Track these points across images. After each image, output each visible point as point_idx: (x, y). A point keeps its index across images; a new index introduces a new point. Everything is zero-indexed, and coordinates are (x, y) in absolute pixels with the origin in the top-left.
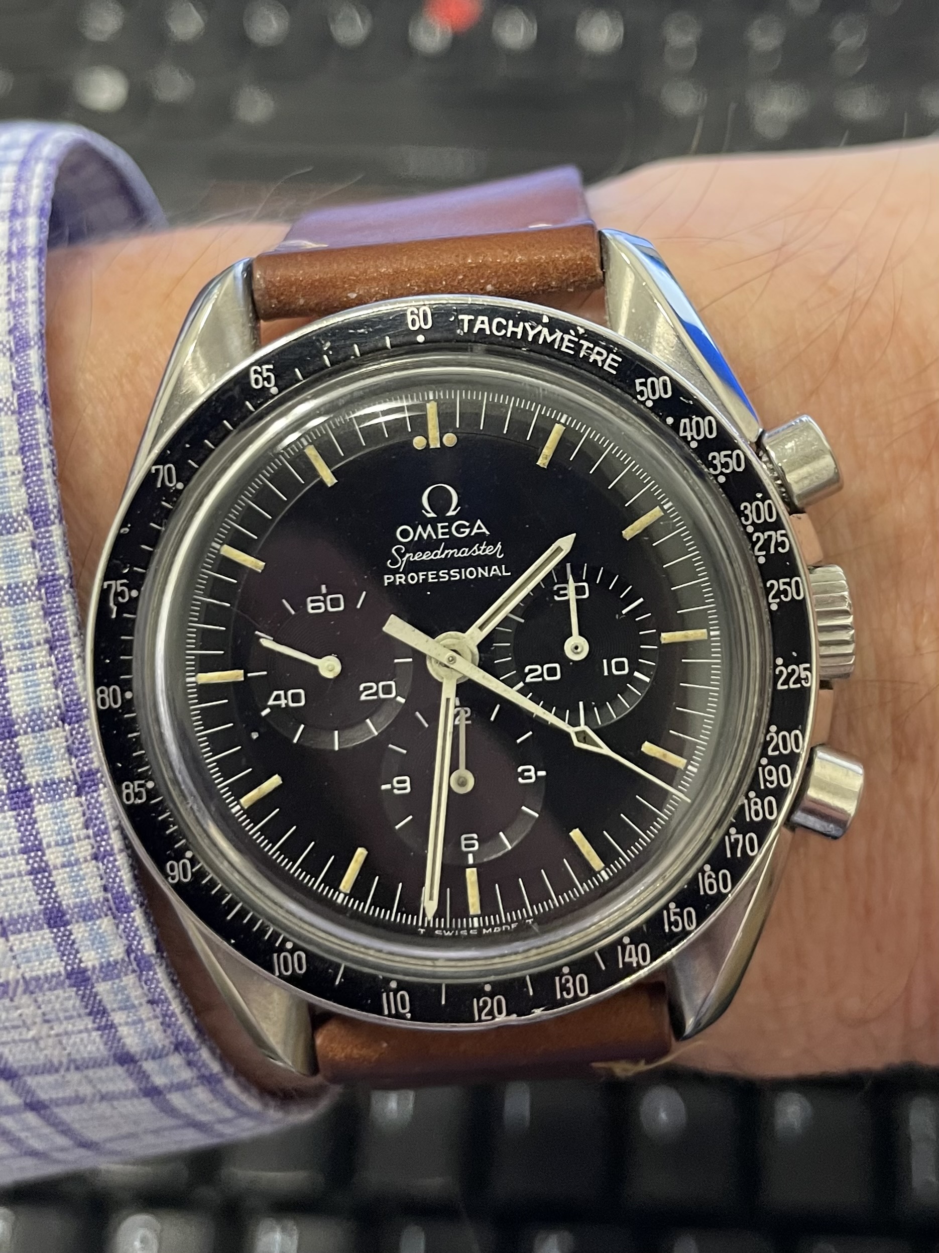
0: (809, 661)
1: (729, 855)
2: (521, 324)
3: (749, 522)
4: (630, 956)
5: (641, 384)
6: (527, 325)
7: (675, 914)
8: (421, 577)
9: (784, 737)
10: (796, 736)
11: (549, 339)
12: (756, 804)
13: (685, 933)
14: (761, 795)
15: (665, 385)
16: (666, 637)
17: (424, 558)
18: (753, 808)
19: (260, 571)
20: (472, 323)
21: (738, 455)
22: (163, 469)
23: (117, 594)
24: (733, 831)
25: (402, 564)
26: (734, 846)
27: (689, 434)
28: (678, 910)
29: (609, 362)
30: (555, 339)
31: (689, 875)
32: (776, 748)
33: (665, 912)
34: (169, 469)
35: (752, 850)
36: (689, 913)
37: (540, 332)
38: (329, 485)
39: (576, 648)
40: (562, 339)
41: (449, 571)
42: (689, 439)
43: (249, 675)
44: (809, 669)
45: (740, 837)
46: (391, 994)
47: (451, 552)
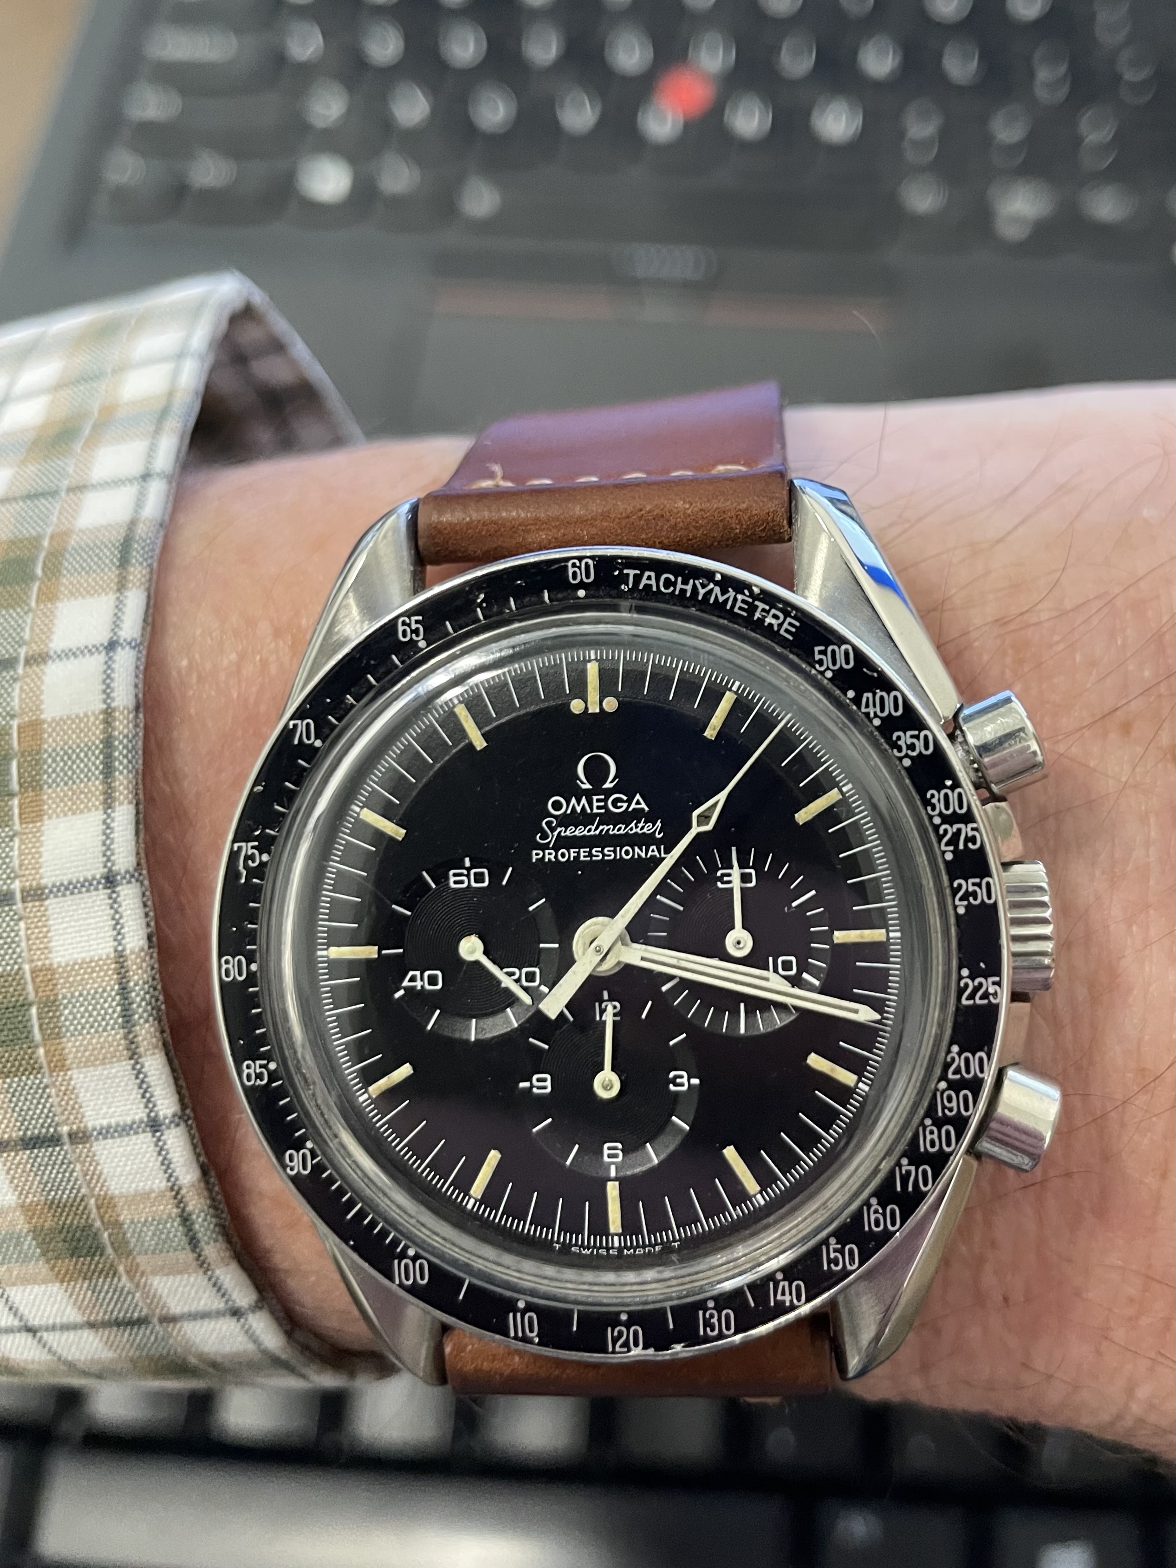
0: (998, 973)
1: (899, 1189)
2: (691, 581)
3: (937, 812)
4: (783, 1294)
5: (820, 652)
6: (697, 582)
7: (835, 1251)
8: (572, 855)
9: (967, 1060)
10: (981, 1060)
11: (721, 599)
12: (932, 1132)
13: (846, 1274)
14: (939, 1123)
15: (847, 654)
16: (840, 936)
17: (577, 833)
18: (929, 1137)
19: (400, 839)
20: (638, 579)
21: (926, 737)
22: (301, 725)
23: (248, 858)
24: (905, 1161)
25: (552, 838)
26: (905, 1179)
27: (871, 711)
28: (839, 1246)
29: (787, 626)
30: (727, 599)
31: (854, 1206)
32: (957, 1071)
33: (824, 1248)
34: (308, 725)
35: (926, 1184)
36: (851, 1252)
37: (712, 590)
38: (479, 749)
39: (739, 943)
40: (735, 599)
41: (603, 849)
42: (872, 715)
43: (384, 952)
44: (998, 984)
45: (913, 1168)
46: (519, 1315)
47: (606, 828)
